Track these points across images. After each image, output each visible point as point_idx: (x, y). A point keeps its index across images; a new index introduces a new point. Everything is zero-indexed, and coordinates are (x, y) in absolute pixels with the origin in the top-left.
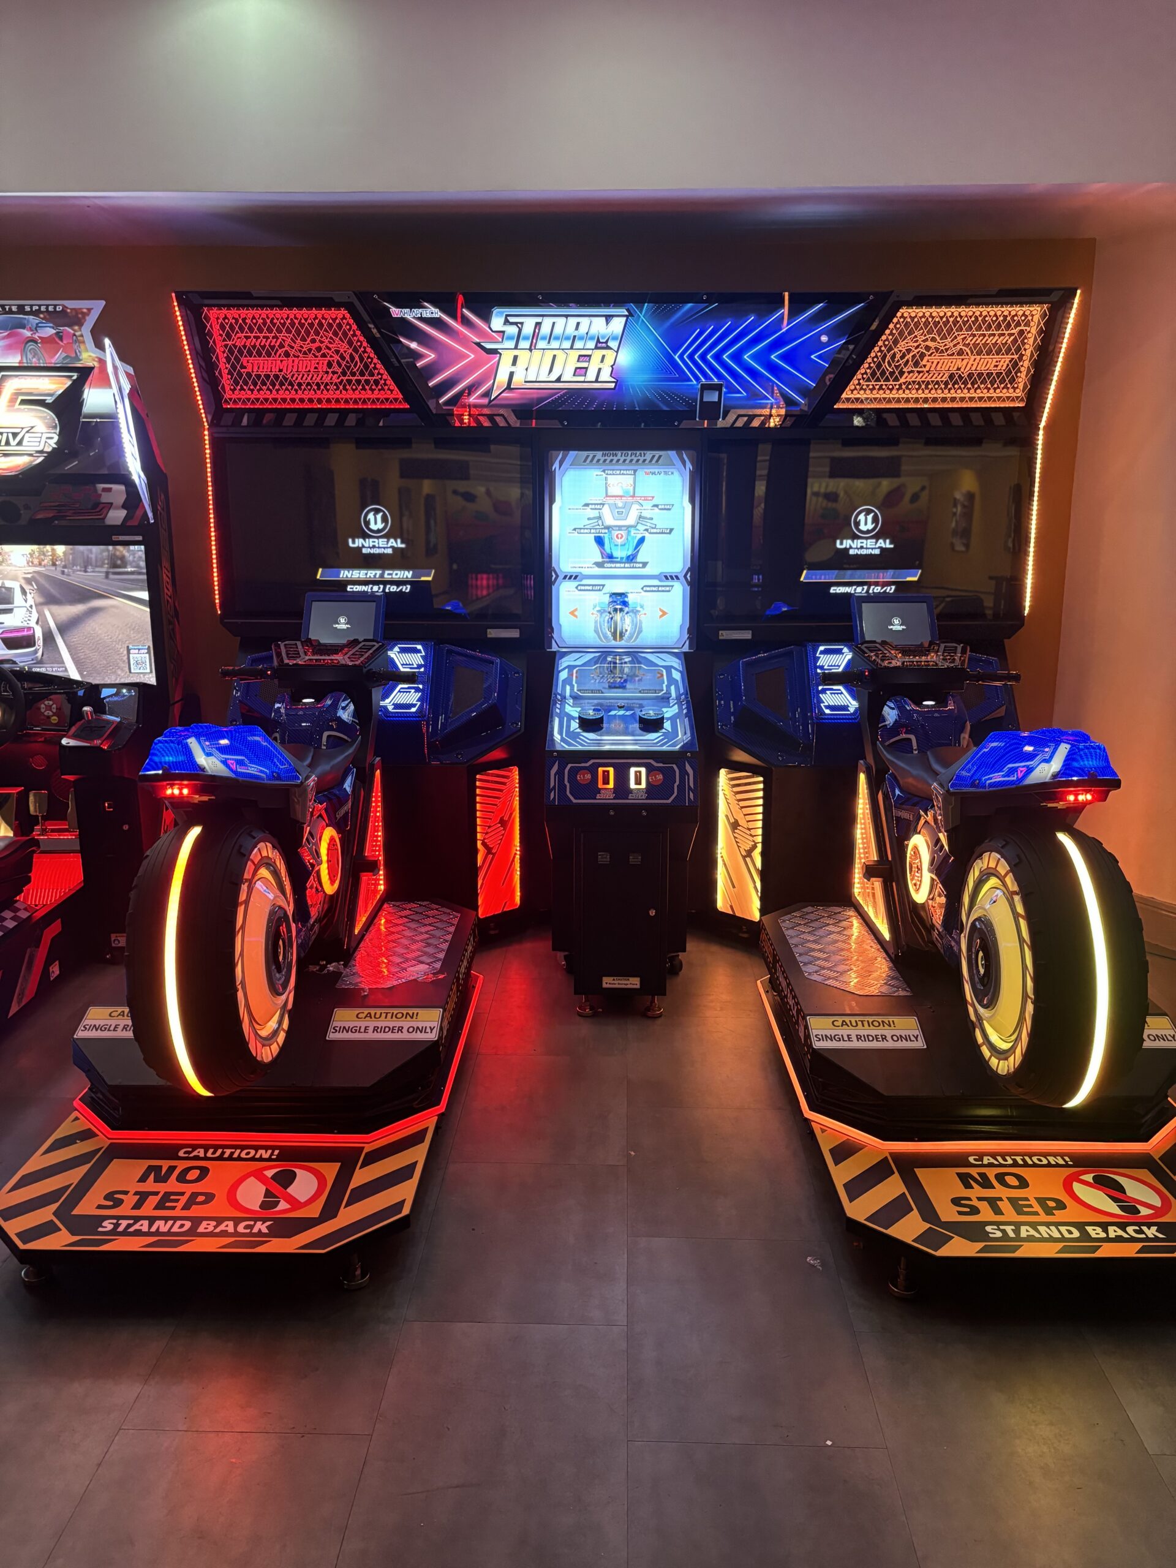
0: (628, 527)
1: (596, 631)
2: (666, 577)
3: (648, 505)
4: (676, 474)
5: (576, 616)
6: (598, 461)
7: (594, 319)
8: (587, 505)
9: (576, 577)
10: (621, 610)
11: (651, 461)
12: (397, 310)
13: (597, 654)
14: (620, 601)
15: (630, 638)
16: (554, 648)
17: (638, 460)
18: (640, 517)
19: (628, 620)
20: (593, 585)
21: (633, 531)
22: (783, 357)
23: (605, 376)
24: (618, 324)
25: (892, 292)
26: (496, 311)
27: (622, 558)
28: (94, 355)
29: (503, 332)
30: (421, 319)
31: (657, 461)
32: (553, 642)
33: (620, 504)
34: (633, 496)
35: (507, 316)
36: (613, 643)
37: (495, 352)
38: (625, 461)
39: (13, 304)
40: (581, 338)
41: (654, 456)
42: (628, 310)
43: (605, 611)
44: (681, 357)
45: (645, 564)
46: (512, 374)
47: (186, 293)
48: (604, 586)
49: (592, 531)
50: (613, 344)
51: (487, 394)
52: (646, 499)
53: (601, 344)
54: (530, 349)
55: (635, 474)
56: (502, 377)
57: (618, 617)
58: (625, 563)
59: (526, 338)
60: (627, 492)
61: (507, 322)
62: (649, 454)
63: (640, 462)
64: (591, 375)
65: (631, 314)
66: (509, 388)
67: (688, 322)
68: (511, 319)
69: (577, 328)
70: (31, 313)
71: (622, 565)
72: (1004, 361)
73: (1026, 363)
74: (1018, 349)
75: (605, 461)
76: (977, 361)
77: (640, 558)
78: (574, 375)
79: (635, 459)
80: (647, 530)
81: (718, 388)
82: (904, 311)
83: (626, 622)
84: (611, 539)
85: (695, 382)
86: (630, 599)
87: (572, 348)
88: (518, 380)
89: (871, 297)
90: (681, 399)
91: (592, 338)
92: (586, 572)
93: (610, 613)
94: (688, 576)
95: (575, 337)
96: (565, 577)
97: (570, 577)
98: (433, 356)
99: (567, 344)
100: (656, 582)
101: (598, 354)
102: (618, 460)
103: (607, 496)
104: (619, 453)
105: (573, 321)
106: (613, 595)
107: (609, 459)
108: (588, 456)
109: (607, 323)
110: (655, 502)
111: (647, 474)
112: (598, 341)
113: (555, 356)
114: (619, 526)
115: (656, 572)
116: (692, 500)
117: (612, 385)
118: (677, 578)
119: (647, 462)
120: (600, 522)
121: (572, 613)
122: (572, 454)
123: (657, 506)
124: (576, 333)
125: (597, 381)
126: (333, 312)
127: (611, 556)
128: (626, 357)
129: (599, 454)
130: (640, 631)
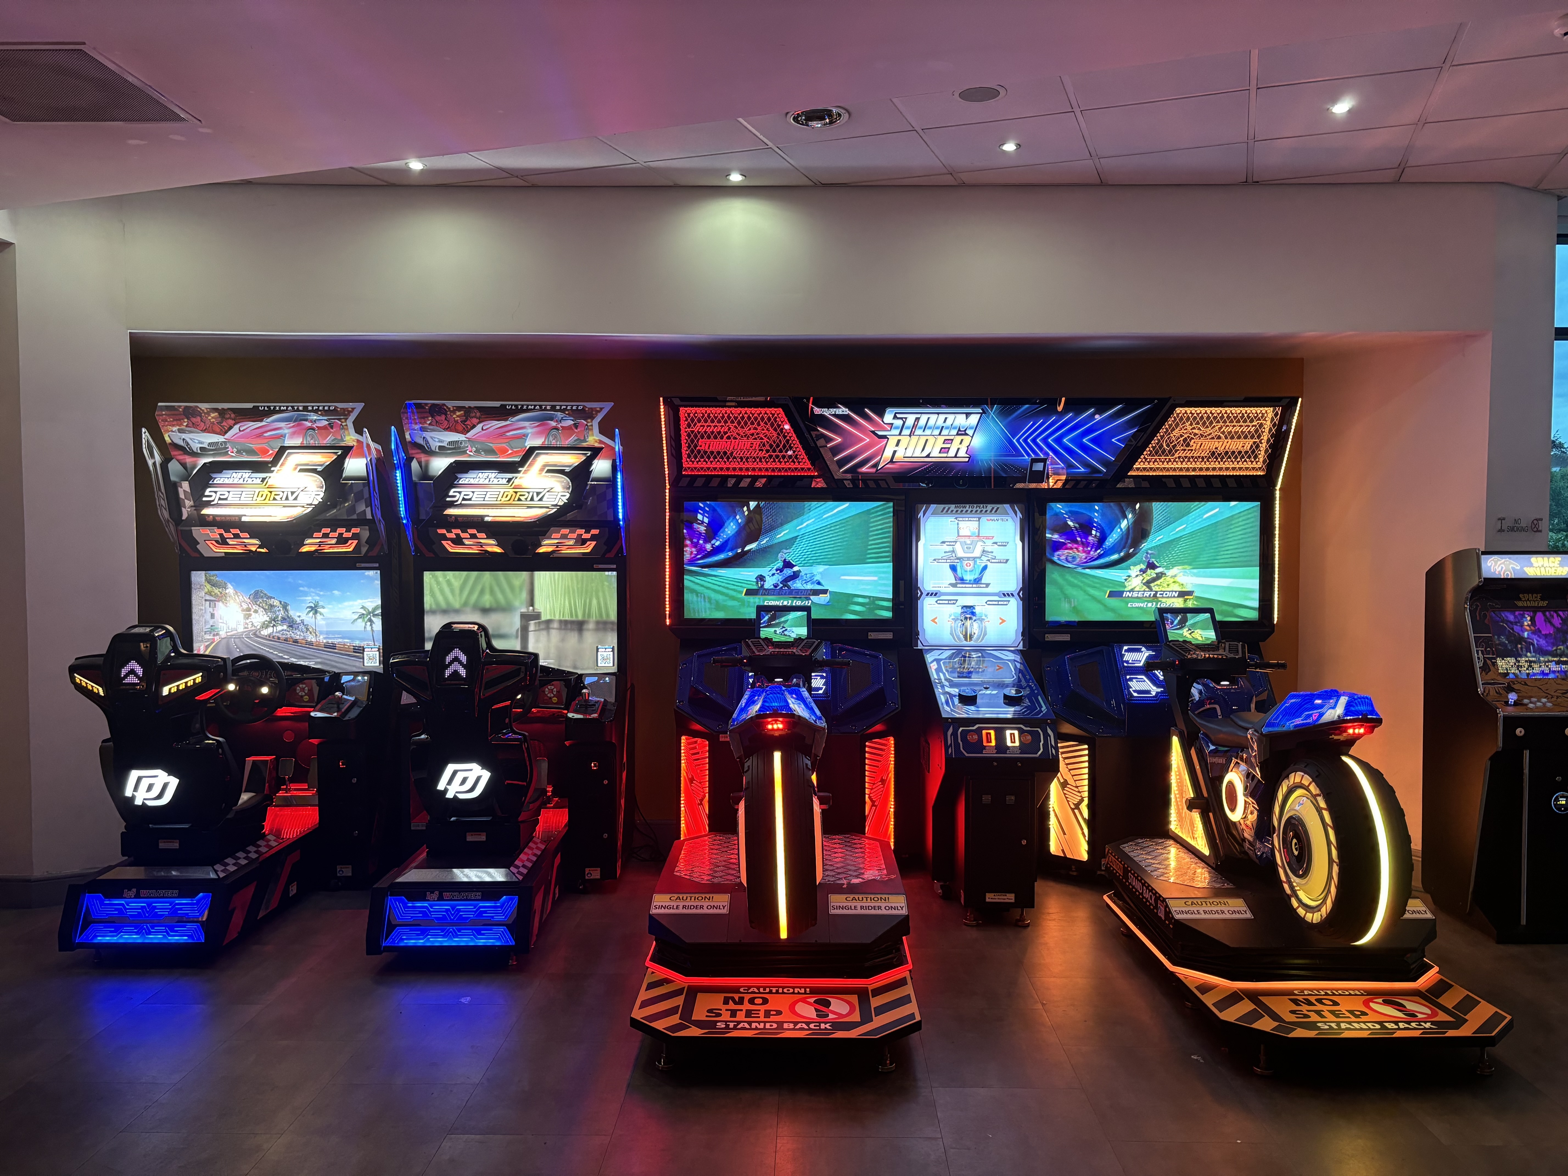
0: (974, 558)
1: (951, 634)
2: (1004, 595)
3: (989, 542)
4: (1010, 519)
5: (936, 623)
6: (952, 511)
7: (957, 415)
8: (943, 542)
9: (936, 594)
10: (970, 618)
11: (991, 511)
12: (818, 409)
13: (954, 651)
14: (969, 612)
15: (978, 639)
16: (920, 647)
17: (982, 511)
18: (984, 551)
19: (976, 625)
20: (949, 600)
21: (978, 561)
22: (1093, 441)
23: (962, 453)
24: (974, 419)
25: (1170, 398)
26: (888, 410)
27: (970, 581)
28: (597, 438)
29: (892, 424)
30: (835, 415)
31: (996, 511)
32: (919, 642)
33: (968, 542)
34: (978, 536)
35: (896, 413)
36: (965, 643)
37: (885, 437)
38: (972, 511)
39: (548, 405)
40: (947, 428)
41: (993, 508)
42: (982, 409)
43: (958, 619)
44: (1018, 441)
45: (987, 585)
46: (895, 452)
47: (670, 398)
48: (957, 600)
49: (948, 561)
50: (970, 432)
51: (875, 465)
52: (988, 538)
53: (962, 432)
54: (910, 436)
55: (979, 521)
56: (888, 454)
57: (968, 623)
58: (972, 584)
59: (908, 428)
60: (974, 533)
61: (895, 417)
62: (990, 507)
63: (983, 512)
64: (952, 453)
65: (984, 412)
66: (892, 461)
67: (1026, 417)
68: (898, 416)
69: (945, 422)
70: (560, 410)
71: (971, 586)
72: (1248, 443)
73: (1264, 446)
74: (1259, 437)
75: (957, 511)
76: (1229, 443)
77: (983, 581)
78: (940, 453)
79: (980, 510)
80: (989, 560)
81: (1044, 461)
82: (1178, 410)
83: (974, 628)
84: (962, 566)
85: (1027, 458)
86: (977, 610)
87: (940, 434)
88: (899, 456)
89: (1156, 401)
90: (1016, 468)
91: (955, 428)
92: (943, 590)
93: (962, 621)
94: (1021, 594)
95: (943, 427)
96: (928, 594)
97: (932, 594)
98: (840, 440)
99: (937, 432)
100: (997, 598)
101: (959, 438)
102: (967, 511)
103: (959, 536)
104: (968, 505)
105: (942, 417)
106: (963, 607)
107: (960, 510)
108: (944, 508)
109: (967, 419)
110: (995, 540)
111: (988, 520)
112: (959, 430)
113: (927, 440)
114: (968, 558)
115: (996, 591)
116: (1022, 539)
117: (967, 459)
118: (1013, 595)
119: (988, 512)
120: (954, 555)
121: (933, 621)
122: (933, 506)
123: (996, 543)
124: (944, 425)
125: (956, 456)
126: (773, 410)
127: (962, 579)
128: (978, 441)
129: (953, 507)
130: (985, 634)
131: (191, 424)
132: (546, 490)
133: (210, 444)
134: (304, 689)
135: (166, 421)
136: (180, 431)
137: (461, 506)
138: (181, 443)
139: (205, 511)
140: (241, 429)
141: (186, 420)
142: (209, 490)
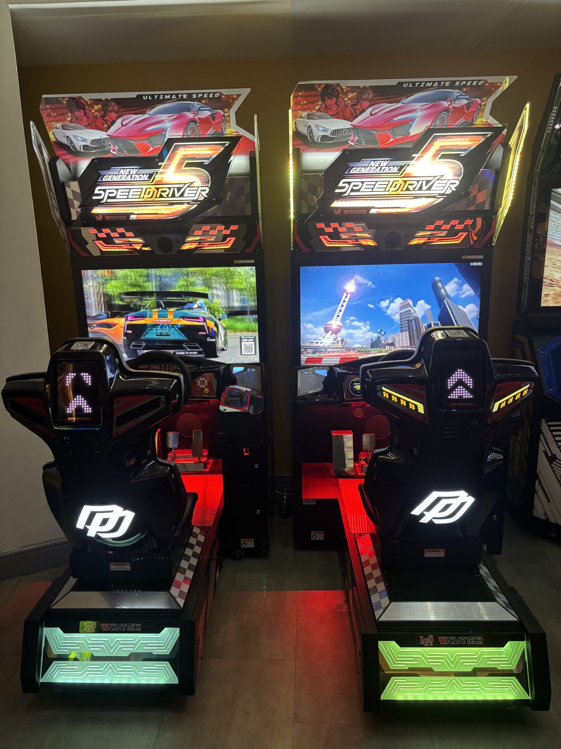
131: (74, 119)
132: (437, 178)
133: (93, 141)
134: (204, 381)
135: (50, 116)
136: (64, 127)
137: (350, 198)
138: (65, 141)
139: (96, 210)
140: (124, 124)
141: (70, 115)
142: (98, 188)
